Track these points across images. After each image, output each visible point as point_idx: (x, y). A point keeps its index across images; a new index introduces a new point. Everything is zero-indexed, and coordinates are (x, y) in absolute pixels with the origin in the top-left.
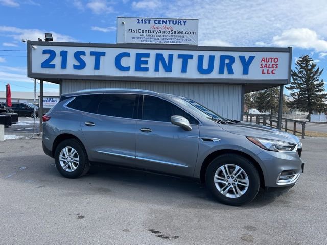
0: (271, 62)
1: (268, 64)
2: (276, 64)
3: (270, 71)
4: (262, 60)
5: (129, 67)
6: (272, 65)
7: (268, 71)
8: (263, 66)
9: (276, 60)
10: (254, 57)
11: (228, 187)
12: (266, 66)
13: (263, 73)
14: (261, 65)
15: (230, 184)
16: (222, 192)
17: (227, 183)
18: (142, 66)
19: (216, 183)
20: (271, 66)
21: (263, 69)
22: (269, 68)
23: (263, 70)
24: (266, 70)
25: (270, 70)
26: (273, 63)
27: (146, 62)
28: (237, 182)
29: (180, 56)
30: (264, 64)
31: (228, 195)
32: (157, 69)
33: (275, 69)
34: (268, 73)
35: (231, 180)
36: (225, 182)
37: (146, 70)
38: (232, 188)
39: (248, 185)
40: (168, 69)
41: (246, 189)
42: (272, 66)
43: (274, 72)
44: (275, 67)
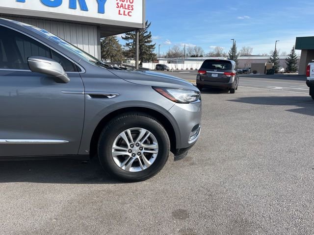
0: (127, 2)
1: (124, 3)
2: (131, 4)
3: (126, 13)
6: (128, 5)
7: (124, 11)
8: (119, 5)
9: (131, 1)
11: (131, 158)
12: (122, 6)
13: (119, 14)
14: (117, 4)
15: (134, 155)
16: (124, 168)
17: (130, 155)
19: (115, 156)
20: (127, 7)
21: (119, 9)
22: (125, 9)
23: (119, 11)
24: (122, 10)
25: (127, 11)
26: (129, 3)
28: (144, 151)
30: (120, 3)
31: (132, 170)
33: (130, 11)
34: (124, 14)
35: (136, 149)
36: (127, 153)
38: (137, 159)
39: (157, 151)
41: (155, 156)
42: (128, 7)
43: (130, 14)
44: (131, 8)
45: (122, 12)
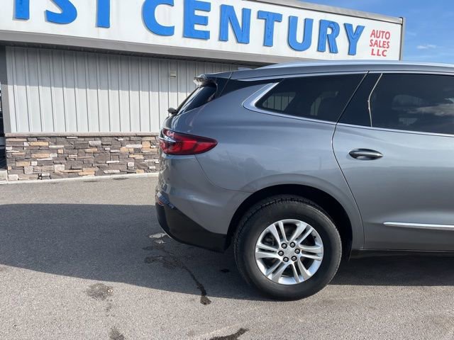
0: (382, 38)
1: (378, 40)
2: (387, 41)
3: (380, 53)
4: (372, 34)
5: (173, 28)
6: (384, 42)
7: (378, 51)
8: (373, 42)
9: (388, 35)
10: (364, 27)
12: (376, 43)
13: (373, 54)
14: (372, 40)
18: (197, 27)
20: (381, 45)
21: (372, 47)
22: (380, 47)
23: (373, 50)
24: (376, 48)
25: (381, 49)
26: (384, 39)
27: (204, 21)
29: (261, 15)
30: (374, 39)
32: (223, 37)
33: (386, 49)
34: (378, 55)
37: (205, 36)
40: (243, 37)
42: (384, 44)
43: (385, 53)
44: (386, 46)
45: (375, 52)
